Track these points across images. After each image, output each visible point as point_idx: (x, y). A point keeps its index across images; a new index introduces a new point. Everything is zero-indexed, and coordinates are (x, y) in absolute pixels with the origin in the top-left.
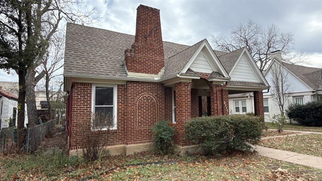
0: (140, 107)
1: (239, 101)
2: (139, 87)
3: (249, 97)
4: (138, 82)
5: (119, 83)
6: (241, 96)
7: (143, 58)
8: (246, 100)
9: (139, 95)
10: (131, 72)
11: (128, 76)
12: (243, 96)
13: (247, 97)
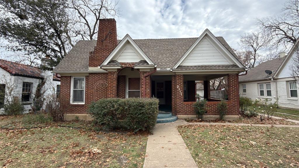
0: (97, 90)
1: (264, 84)
2: (96, 77)
3: (272, 80)
4: (96, 73)
5: (86, 75)
6: (264, 79)
7: (100, 57)
8: (270, 82)
9: (96, 82)
10: (91, 67)
11: (89, 70)
12: (266, 79)
13: (270, 79)
